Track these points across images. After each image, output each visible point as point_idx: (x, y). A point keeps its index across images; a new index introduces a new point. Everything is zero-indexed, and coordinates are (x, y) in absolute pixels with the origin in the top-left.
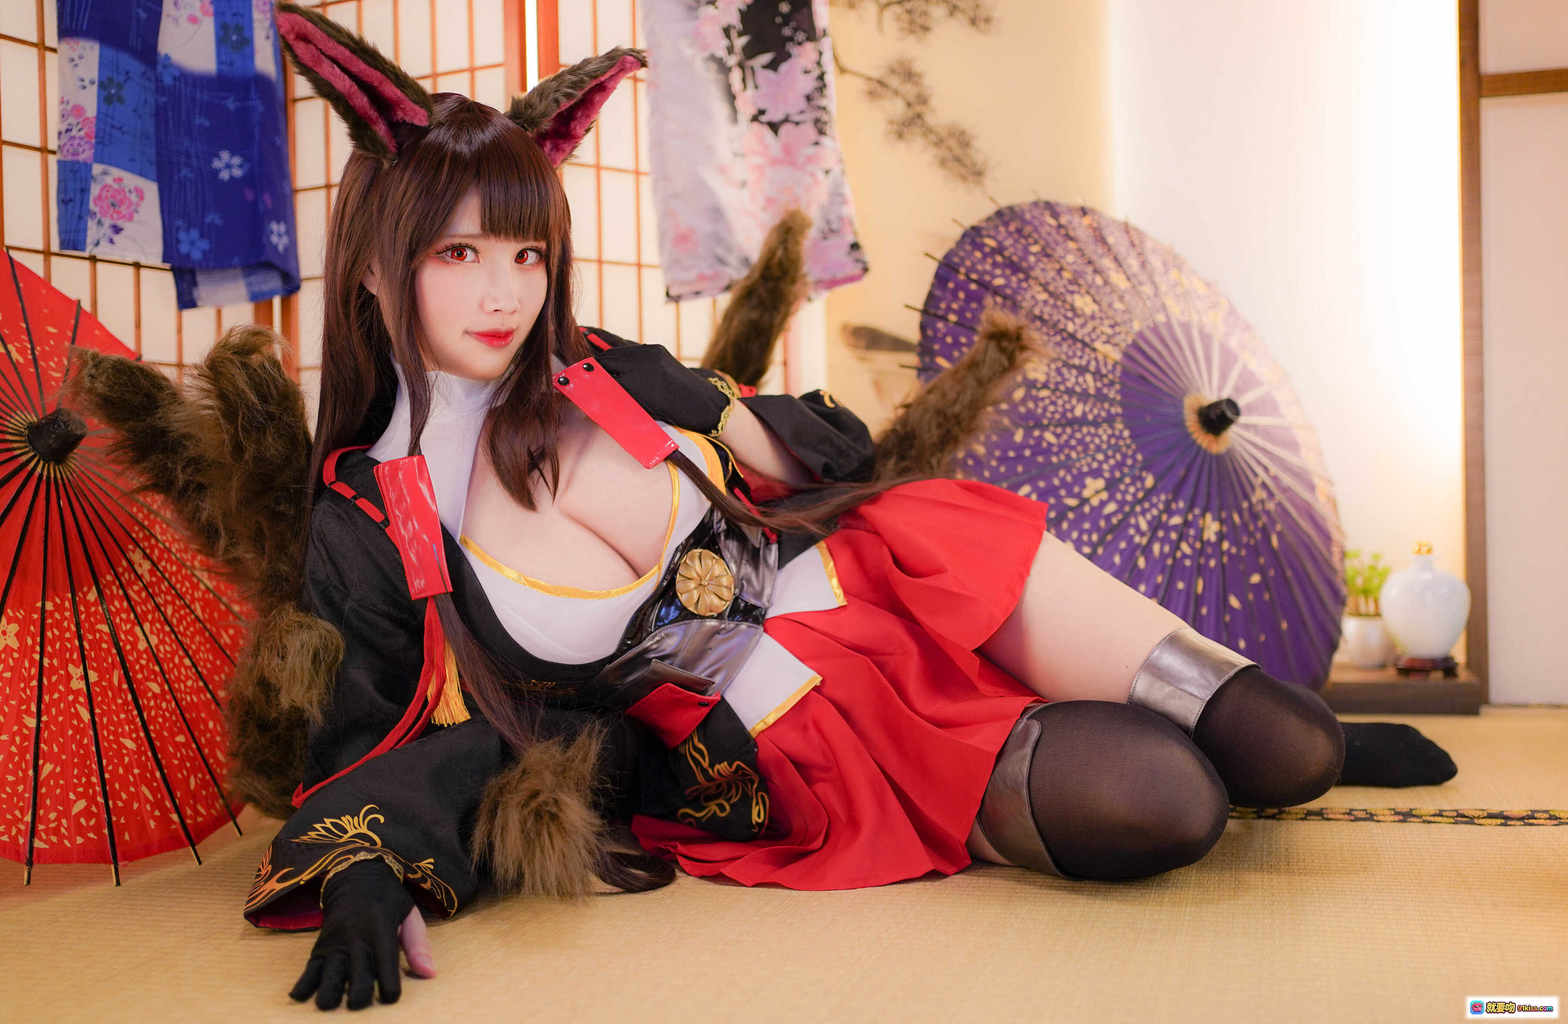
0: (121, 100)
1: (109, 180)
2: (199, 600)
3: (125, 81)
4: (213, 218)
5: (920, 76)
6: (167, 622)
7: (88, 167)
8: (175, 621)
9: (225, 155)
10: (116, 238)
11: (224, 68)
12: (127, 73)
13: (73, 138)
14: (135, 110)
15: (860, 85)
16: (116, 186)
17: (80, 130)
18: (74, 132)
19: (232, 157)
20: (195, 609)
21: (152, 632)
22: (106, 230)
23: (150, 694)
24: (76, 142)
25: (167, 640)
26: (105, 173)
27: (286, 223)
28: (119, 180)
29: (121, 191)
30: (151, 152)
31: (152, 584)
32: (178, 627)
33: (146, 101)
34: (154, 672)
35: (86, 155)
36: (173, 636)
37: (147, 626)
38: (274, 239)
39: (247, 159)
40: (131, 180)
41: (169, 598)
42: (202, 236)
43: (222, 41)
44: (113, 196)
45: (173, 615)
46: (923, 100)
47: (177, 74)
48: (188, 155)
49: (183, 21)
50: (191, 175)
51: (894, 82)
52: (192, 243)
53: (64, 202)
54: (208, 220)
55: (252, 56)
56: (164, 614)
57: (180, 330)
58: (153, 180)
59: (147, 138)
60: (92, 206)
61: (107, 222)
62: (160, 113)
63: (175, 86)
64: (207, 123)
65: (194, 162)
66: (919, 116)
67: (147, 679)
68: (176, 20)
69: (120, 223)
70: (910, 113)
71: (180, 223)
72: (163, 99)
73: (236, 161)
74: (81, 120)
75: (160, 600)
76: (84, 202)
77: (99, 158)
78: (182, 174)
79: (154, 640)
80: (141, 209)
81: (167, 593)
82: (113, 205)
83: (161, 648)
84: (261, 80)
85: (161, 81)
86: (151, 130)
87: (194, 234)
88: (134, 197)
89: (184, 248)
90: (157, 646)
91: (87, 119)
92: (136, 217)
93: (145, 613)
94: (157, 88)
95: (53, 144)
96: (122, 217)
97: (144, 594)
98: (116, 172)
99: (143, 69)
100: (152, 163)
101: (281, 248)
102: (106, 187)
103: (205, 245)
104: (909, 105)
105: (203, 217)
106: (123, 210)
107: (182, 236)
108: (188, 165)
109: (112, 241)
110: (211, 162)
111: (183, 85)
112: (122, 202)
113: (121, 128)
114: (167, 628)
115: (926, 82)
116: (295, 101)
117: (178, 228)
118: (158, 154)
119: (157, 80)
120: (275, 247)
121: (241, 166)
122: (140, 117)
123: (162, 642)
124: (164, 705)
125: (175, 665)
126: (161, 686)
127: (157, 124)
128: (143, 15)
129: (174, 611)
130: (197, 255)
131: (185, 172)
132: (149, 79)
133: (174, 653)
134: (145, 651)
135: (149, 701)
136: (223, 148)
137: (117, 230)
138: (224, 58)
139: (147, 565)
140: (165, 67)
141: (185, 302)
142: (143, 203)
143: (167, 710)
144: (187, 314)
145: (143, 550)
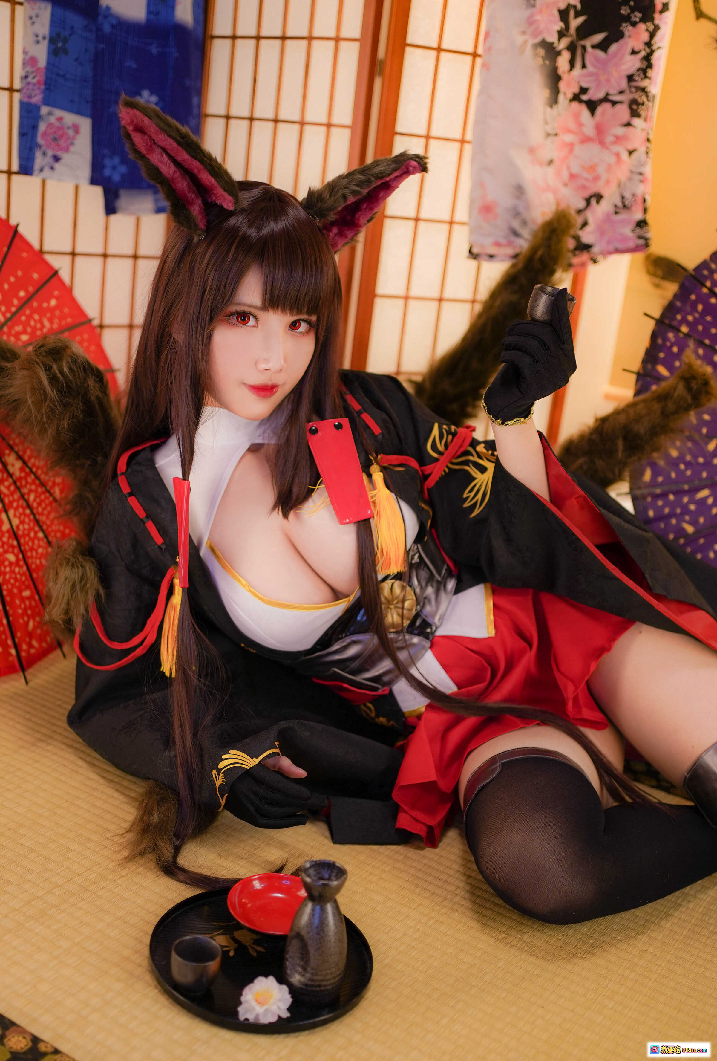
0: (66, 52)
1: (52, 119)
2: (58, 485)
3: (70, 35)
6: (29, 506)
7: (38, 108)
8: (35, 505)
9: (146, 93)
10: (57, 166)
11: (152, 17)
12: (72, 28)
13: (29, 84)
14: (76, 60)
16: (57, 124)
17: (34, 78)
18: (30, 79)
19: (150, 95)
20: (54, 492)
21: (15, 516)
22: (49, 159)
23: (7, 563)
24: (31, 87)
25: (27, 520)
26: (50, 114)
28: (60, 119)
29: (61, 128)
30: (88, 92)
31: (20, 479)
32: (37, 508)
33: (86, 50)
34: (13, 546)
35: (37, 98)
36: (32, 517)
37: (11, 512)
39: (162, 95)
40: (70, 118)
41: (33, 487)
42: (122, 162)
44: (55, 133)
45: (35, 500)
47: (114, 22)
48: (118, 93)
52: (114, 168)
53: (22, 135)
55: (173, 8)
56: (27, 501)
57: (107, 229)
58: (88, 117)
59: (85, 82)
60: (40, 140)
61: (50, 153)
62: (97, 59)
63: (112, 33)
64: (134, 66)
67: (6, 552)
69: (59, 154)
71: (106, 151)
72: (102, 46)
73: (154, 99)
74: (34, 69)
75: (25, 491)
76: (34, 136)
77: (47, 102)
78: (112, 109)
79: (16, 522)
80: (76, 142)
81: (33, 483)
82: (55, 139)
83: (21, 527)
84: (179, 29)
85: (100, 31)
86: (90, 75)
87: (116, 160)
88: (71, 132)
89: (107, 171)
90: (18, 527)
91: (39, 69)
92: (72, 149)
93: (11, 503)
94: (97, 37)
95: (17, 86)
96: (61, 149)
97: (12, 488)
98: (58, 113)
99: (85, 23)
100: (87, 102)
102: (50, 125)
103: (123, 169)
106: (62, 143)
107: (107, 162)
109: (52, 168)
111: (118, 32)
112: (61, 137)
113: (63, 76)
114: (28, 511)
116: (213, 37)
117: (104, 156)
118: (94, 94)
119: (97, 30)
121: (157, 101)
122: (81, 64)
123: (22, 522)
124: (17, 570)
125: (30, 539)
126: (17, 556)
127: (95, 69)
129: (36, 497)
130: (116, 178)
132: (91, 31)
133: (31, 529)
134: (8, 531)
135: (5, 567)
136: (144, 88)
137: (57, 159)
138: (152, 8)
139: (18, 464)
140: (105, 17)
141: (110, 209)
142: (79, 137)
143: (19, 573)
144: (113, 218)
145: (17, 453)
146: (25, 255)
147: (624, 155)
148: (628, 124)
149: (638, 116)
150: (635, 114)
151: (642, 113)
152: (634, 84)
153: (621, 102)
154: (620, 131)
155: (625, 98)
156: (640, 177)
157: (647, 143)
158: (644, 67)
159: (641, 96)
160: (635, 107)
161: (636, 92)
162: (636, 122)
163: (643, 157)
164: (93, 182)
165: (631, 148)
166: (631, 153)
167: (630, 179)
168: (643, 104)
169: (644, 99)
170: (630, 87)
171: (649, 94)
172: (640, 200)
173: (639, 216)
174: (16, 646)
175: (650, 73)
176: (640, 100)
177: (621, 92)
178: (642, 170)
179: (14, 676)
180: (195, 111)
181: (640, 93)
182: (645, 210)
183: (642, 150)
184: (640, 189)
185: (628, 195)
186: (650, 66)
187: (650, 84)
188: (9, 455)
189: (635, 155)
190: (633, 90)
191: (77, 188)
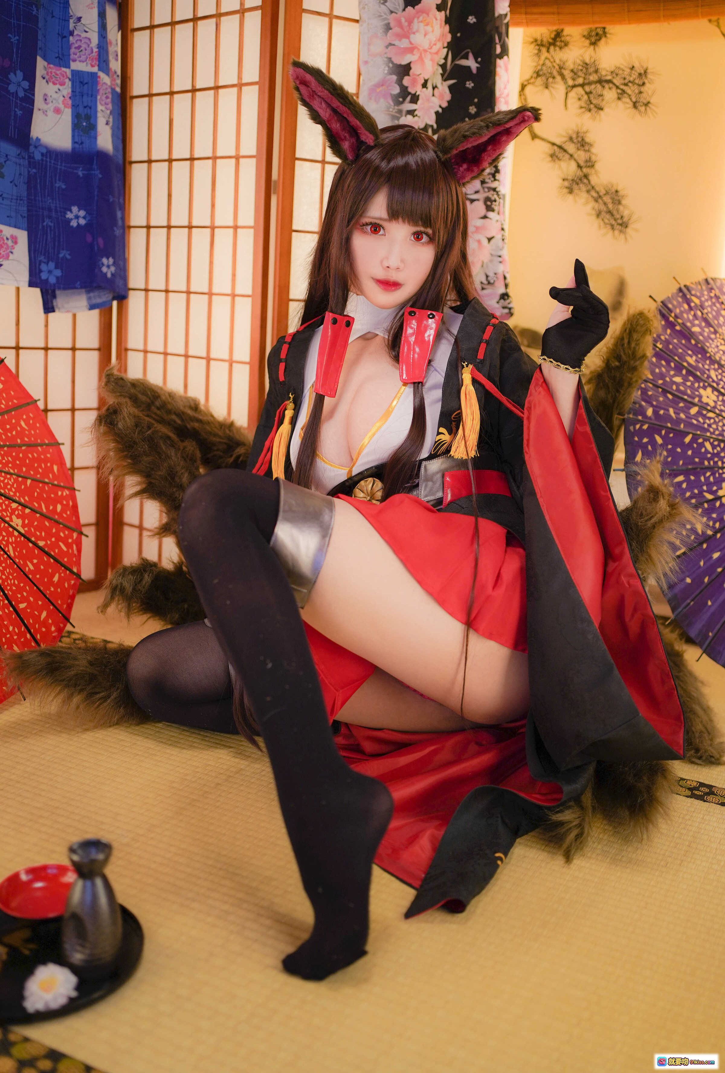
0: (2, 175)
3: (5, 162)
4: (64, 254)
5: (591, 145)
9: (75, 209)
11: (77, 146)
12: (7, 156)
14: (12, 182)
15: (547, 148)
19: (79, 211)
27: (114, 258)
29: (1, 239)
30: (24, 209)
33: (20, 174)
38: (104, 269)
39: (89, 212)
40: (9, 231)
42: (56, 267)
43: (76, 126)
46: (590, 164)
47: (44, 151)
48: (50, 210)
49: (50, 113)
50: (51, 224)
51: (571, 148)
52: (50, 272)
54: (61, 255)
55: (96, 138)
57: (46, 325)
58: (25, 230)
59: (21, 200)
62: (30, 182)
63: (42, 160)
64: (64, 186)
65: (54, 214)
66: (586, 176)
68: (45, 113)
69: (1, 261)
70: (579, 173)
71: (42, 258)
72: (34, 171)
73: (82, 213)
78: (45, 224)
80: (15, 251)
84: (102, 156)
85: (33, 158)
86: (25, 194)
87: (52, 265)
88: (10, 243)
89: (44, 276)
92: (11, 256)
94: (29, 162)
96: (2, 257)
99: (18, 152)
100: (24, 217)
101: (109, 275)
103: (58, 273)
104: (579, 166)
105: (59, 253)
106: (2, 252)
107: (44, 267)
108: (50, 217)
110: (65, 214)
111: (48, 160)
112: (2, 247)
113: (1, 196)
115: (594, 150)
116: (132, 163)
117: (40, 262)
118: (29, 211)
119: (30, 157)
120: (105, 274)
121: (84, 218)
122: (16, 185)
127: (29, 189)
128: (19, 113)
130: (52, 280)
131: (47, 222)
132: (23, 158)
136: (74, 204)
138: (77, 140)
141: (49, 308)
142: (16, 247)
144: (51, 315)
147: (485, 241)
148: (485, 217)
149: (493, 210)
150: (489, 208)
151: (496, 208)
152: (485, 185)
153: (478, 200)
154: (480, 222)
155: (481, 196)
156: (500, 259)
157: (503, 232)
158: (493, 172)
159: (493, 195)
160: (489, 203)
161: (489, 191)
162: (490, 214)
163: (500, 243)
164: (31, 284)
165: (489, 236)
166: (490, 240)
167: (491, 261)
168: (495, 201)
169: (496, 196)
170: (483, 188)
171: (499, 193)
172: (501, 278)
173: (502, 290)
175: (498, 176)
176: (493, 199)
177: (477, 192)
178: (500, 253)
180: (120, 223)
181: (492, 192)
182: (506, 286)
183: (499, 237)
184: (501, 269)
185: (491, 274)
186: (497, 171)
187: (499, 185)
189: (493, 241)
190: (486, 190)
191: (18, 289)
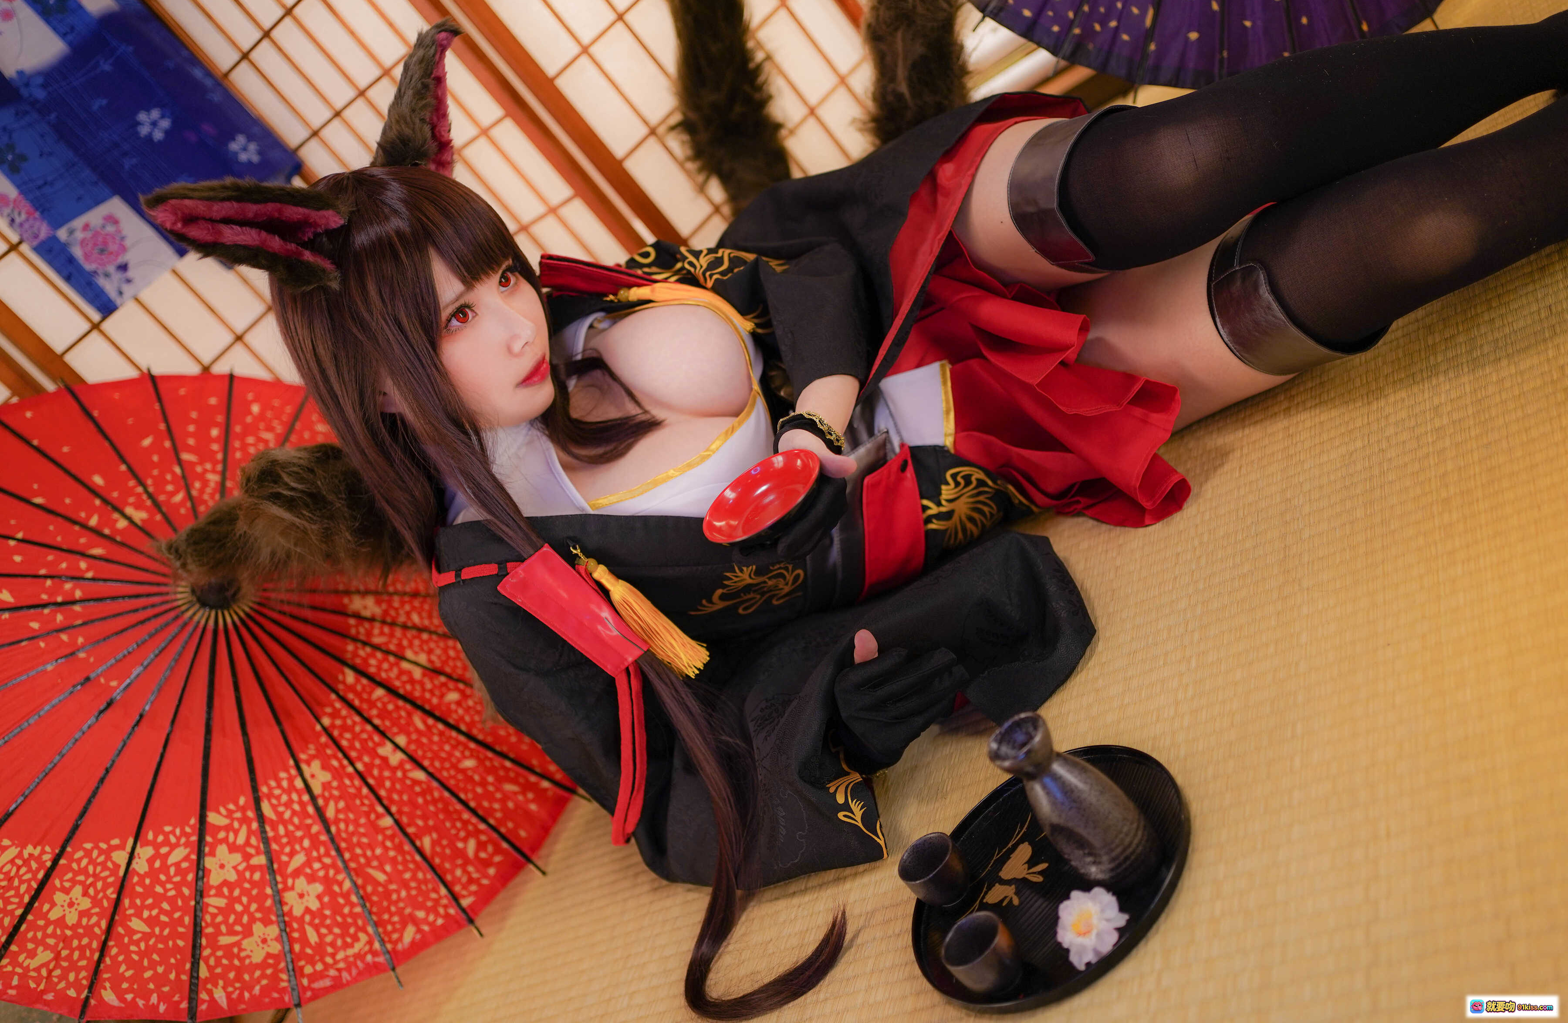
0: (23, 158)
1: (79, 235)
3: (12, 136)
6: (421, 630)
7: (54, 239)
8: (426, 622)
9: (142, 116)
10: (130, 274)
11: (70, 37)
12: (5, 129)
13: (21, 225)
16: (89, 234)
17: (20, 214)
18: (18, 220)
19: (149, 114)
21: (416, 653)
22: (117, 276)
23: (454, 706)
24: (26, 226)
25: (432, 645)
26: (71, 232)
27: (241, 132)
28: (86, 227)
29: (96, 234)
30: (87, 173)
31: (385, 613)
32: (432, 623)
33: (42, 135)
34: (444, 685)
35: (44, 231)
36: (434, 637)
37: (409, 654)
38: (243, 156)
39: (161, 105)
40: (94, 217)
41: (407, 607)
43: (46, 14)
44: (95, 245)
45: (421, 618)
47: (40, 80)
48: (116, 145)
49: (3, 26)
50: (134, 161)
53: (68, 279)
55: (83, 9)
56: (415, 627)
58: (112, 197)
59: (73, 166)
60: (89, 267)
61: (111, 269)
62: (62, 132)
63: (50, 93)
64: (104, 102)
65: (126, 146)
67: (442, 696)
69: (121, 260)
72: (53, 116)
73: (155, 113)
74: (11, 205)
75: (402, 619)
76: (80, 269)
77: (56, 224)
78: (127, 167)
79: (422, 658)
80: (125, 232)
81: (403, 603)
82: (102, 251)
83: (434, 658)
84: (109, 22)
85: (37, 103)
86: (70, 155)
88: (110, 229)
90: (430, 661)
91: (15, 201)
92: (128, 243)
93: (400, 644)
94: (39, 113)
95: (14, 238)
96: (118, 255)
97: (386, 629)
98: (78, 223)
99: (14, 110)
100: (96, 183)
101: (255, 158)
102: (83, 243)
106: (112, 247)
108: (125, 154)
109: (129, 281)
110: (137, 133)
111: (55, 86)
112: (105, 243)
113: (45, 183)
114: (425, 636)
118: (94, 169)
119: (32, 104)
120: (250, 161)
122: (50, 154)
123: (430, 652)
125: (454, 659)
127: (69, 144)
129: (420, 614)
131: (127, 163)
132: (26, 113)
133: (445, 650)
134: (424, 675)
135: (456, 711)
136: (136, 113)
137: (123, 268)
138: (62, 29)
139: (370, 601)
140: (27, 85)
142: (122, 225)
143: (476, 703)
145: (358, 592)
146: (182, 392)
164: (181, 252)
174: (544, 776)
179: (571, 805)
180: (209, 82)
188: (351, 601)
191: (175, 273)
